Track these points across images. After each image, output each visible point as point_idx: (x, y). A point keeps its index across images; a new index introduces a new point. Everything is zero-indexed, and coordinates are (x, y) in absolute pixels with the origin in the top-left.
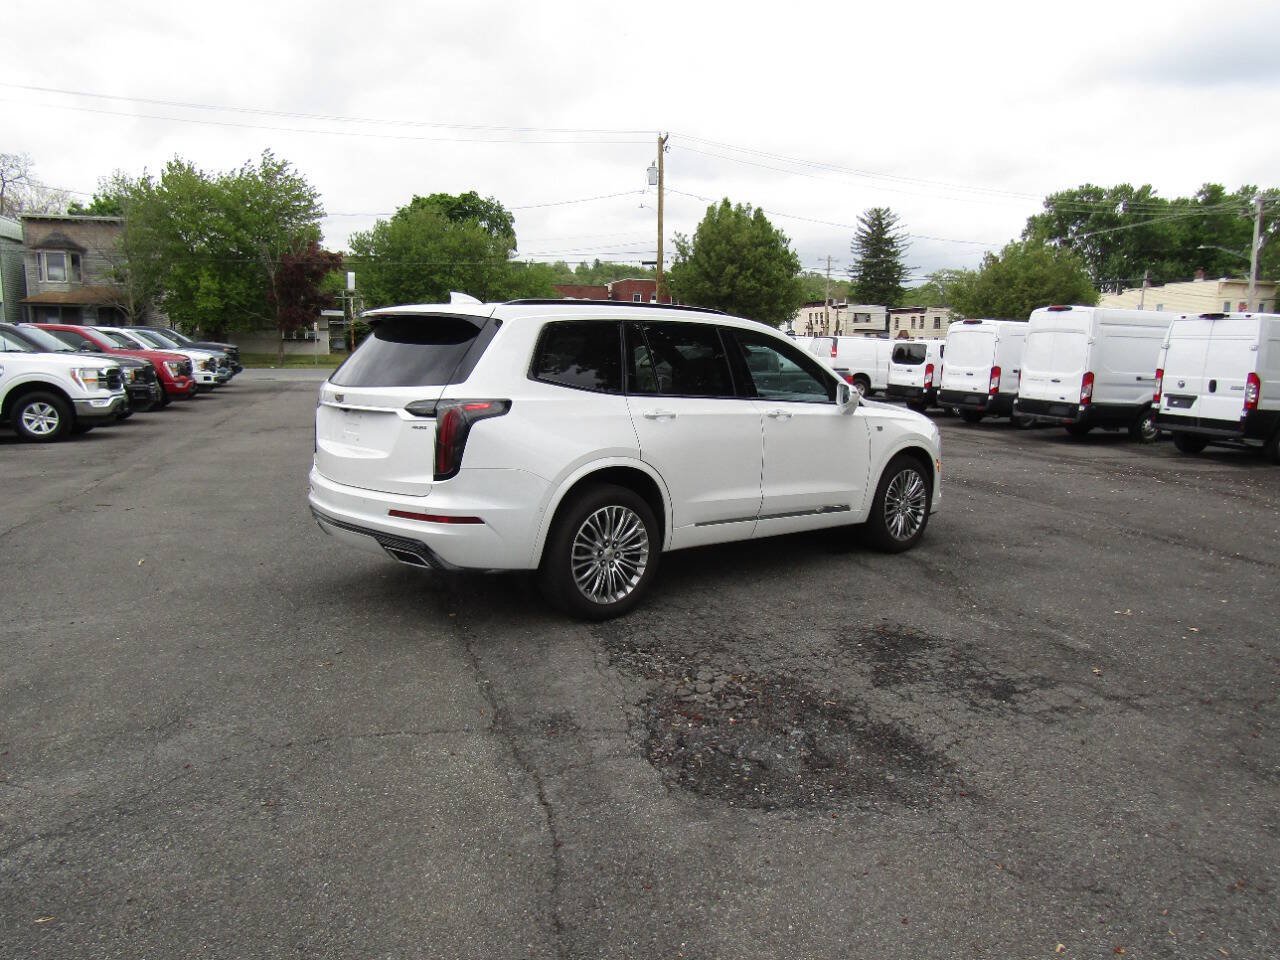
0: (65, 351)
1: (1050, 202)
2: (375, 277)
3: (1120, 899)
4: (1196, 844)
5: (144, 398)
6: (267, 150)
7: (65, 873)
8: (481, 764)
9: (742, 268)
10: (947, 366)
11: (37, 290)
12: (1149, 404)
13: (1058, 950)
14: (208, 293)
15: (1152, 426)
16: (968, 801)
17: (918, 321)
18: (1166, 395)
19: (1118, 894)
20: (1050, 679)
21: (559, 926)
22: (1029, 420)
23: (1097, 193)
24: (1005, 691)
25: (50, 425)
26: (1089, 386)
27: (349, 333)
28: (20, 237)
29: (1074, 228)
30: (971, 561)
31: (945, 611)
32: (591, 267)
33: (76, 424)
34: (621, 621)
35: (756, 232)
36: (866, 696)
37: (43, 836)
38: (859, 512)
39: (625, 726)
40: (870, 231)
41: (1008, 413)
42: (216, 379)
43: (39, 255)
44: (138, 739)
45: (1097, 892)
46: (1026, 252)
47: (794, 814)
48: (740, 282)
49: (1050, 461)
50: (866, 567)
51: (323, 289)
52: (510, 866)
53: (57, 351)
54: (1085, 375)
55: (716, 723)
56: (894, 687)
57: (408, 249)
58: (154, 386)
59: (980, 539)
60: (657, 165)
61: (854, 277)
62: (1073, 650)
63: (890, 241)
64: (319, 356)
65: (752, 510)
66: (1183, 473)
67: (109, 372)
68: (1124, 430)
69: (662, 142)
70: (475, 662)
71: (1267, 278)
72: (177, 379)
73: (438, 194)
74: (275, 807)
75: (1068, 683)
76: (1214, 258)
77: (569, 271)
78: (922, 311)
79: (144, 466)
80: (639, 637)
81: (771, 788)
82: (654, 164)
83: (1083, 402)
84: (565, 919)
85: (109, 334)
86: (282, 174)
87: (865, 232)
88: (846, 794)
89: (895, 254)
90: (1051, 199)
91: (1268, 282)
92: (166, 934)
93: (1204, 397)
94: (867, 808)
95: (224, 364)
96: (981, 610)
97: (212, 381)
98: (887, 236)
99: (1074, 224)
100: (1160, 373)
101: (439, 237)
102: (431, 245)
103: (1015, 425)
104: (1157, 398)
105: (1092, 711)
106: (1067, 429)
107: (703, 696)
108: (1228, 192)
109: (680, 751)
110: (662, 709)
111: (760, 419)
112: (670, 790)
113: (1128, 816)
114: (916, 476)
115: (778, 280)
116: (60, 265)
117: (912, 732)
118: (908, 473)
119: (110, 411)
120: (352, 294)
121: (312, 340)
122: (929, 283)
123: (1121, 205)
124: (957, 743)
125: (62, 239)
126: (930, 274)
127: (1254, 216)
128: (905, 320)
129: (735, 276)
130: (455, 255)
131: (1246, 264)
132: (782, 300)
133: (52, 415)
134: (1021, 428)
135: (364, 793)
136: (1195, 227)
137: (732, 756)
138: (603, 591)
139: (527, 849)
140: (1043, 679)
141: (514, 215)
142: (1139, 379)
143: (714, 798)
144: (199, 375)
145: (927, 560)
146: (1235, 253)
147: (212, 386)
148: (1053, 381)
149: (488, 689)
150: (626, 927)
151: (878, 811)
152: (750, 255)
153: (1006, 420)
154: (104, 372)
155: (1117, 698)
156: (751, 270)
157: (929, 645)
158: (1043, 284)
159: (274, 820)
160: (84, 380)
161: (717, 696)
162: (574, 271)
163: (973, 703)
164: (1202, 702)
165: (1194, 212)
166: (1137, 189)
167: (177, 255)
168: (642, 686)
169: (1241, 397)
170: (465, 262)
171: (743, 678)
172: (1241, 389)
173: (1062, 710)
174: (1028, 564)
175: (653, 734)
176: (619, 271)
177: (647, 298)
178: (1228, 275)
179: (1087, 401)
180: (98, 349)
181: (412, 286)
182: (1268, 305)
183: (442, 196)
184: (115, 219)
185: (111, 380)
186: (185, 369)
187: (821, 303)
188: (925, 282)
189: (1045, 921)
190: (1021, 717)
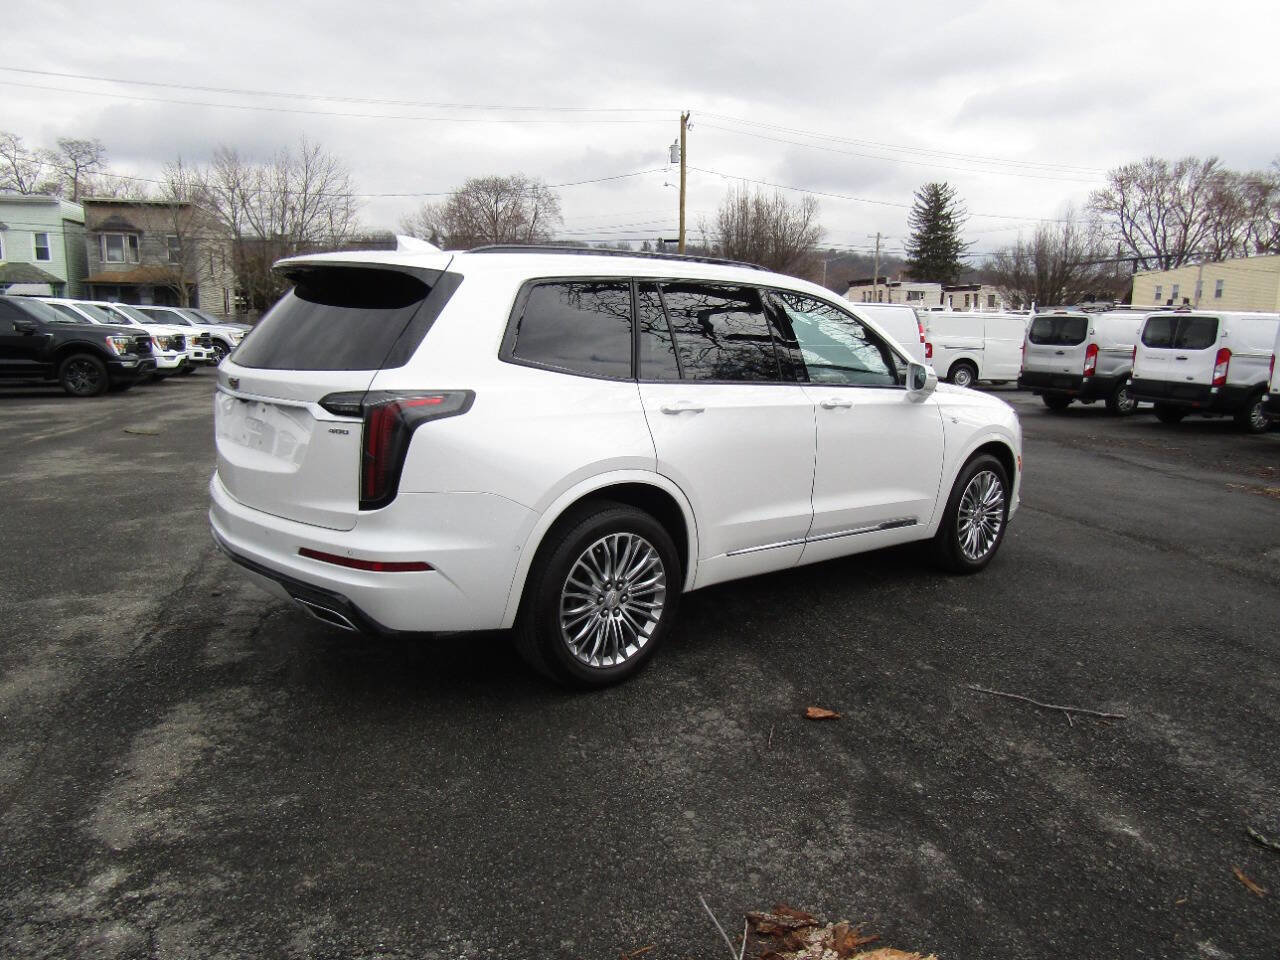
11: (99, 271)
17: (972, 297)
28: (82, 219)
38: (928, 526)
40: (927, 207)
43: (100, 236)
60: (679, 143)
61: (911, 252)
63: (948, 217)
65: (800, 531)
69: (684, 120)
78: (976, 288)
87: (921, 207)
89: (952, 230)
98: (944, 212)
114: (993, 477)
116: (119, 245)
118: (983, 476)
125: (121, 222)
128: (959, 298)
138: (588, 645)
187: (869, 282)
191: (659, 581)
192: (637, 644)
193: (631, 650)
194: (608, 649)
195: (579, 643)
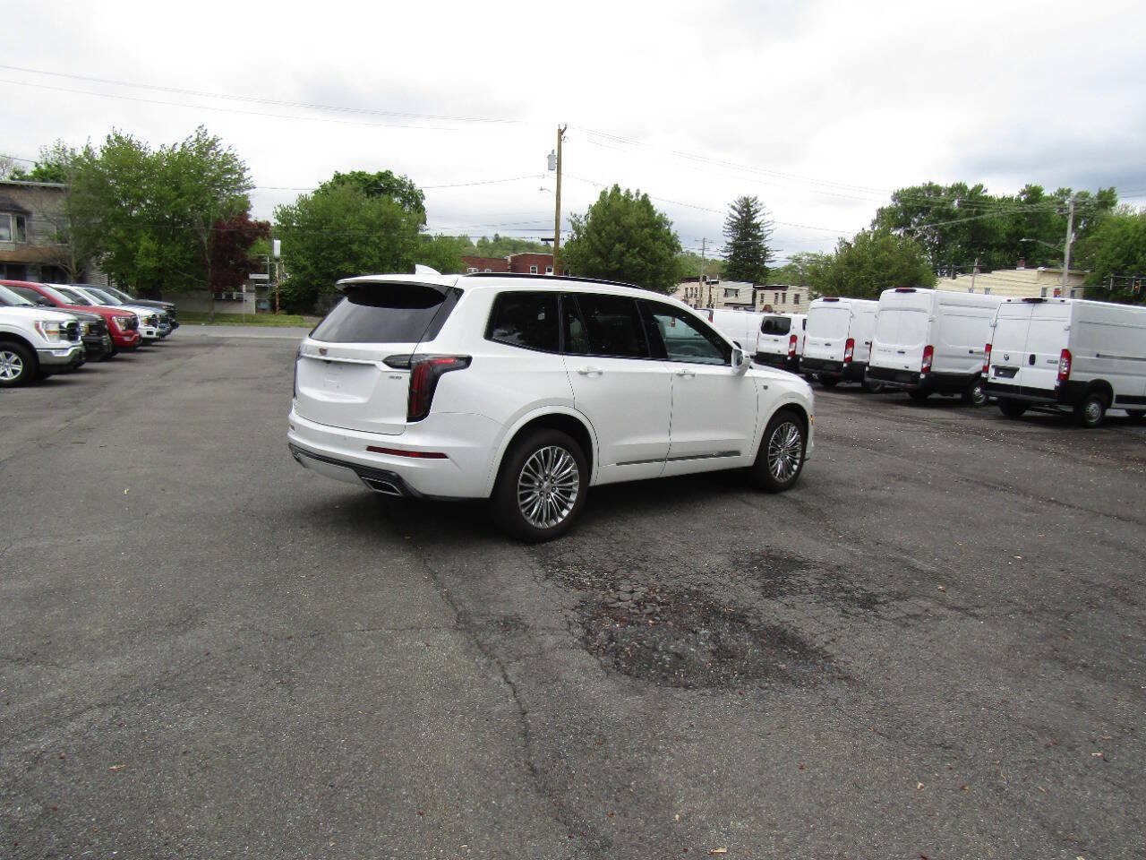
0: (25, 305)
1: (897, 197)
2: (298, 245)
3: (964, 753)
4: (1021, 715)
5: (96, 349)
6: (200, 127)
7: (126, 733)
8: (453, 652)
9: (629, 246)
10: (809, 337)
12: (979, 374)
13: (919, 787)
14: (147, 254)
15: (982, 392)
16: (843, 682)
17: (780, 297)
18: (993, 366)
19: (962, 750)
20: (904, 593)
21: (534, 771)
22: (878, 385)
23: (937, 190)
24: (869, 602)
25: (15, 372)
26: (929, 358)
27: (274, 295)
29: (916, 220)
30: (838, 501)
31: (817, 540)
32: (491, 241)
33: (37, 371)
34: (550, 544)
35: (642, 215)
36: (758, 604)
37: (99, 706)
38: (748, 457)
39: (566, 626)
40: (740, 217)
41: (861, 379)
42: (157, 334)
44: (161, 632)
45: (946, 748)
46: (875, 239)
47: (708, 691)
48: (628, 259)
49: (897, 421)
50: (750, 504)
51: (252, 254)
52: (488, 728)
53: (18, 305)
54: (926, 348)
55: (639, 624)
56: (780, 598)
57: (328, 222)
58: (106, 338)
59: (841, 484)
60: (556, 153)
61: (726, 257)
62: (922, 571)
63: (757, 226)
64: (246, 315)
65: (663, 453)
66: (1007, 433)
67: (70, 325)
68: (958, 396)
69: (561, 133)
70: (434, 575)
71: (1078, 268)
72: (124, 333)
73: (357, 171)
74: (288, 685)
75: (919, 597)
76: (1034, 250)
77: (471, 244)
78: (784, 288)
79: (106, 409)
80: (567, 557)
81: (689, 672)
82: (553, 152)
83: (924, 370)
84: (538, 766)
85: (60, 290)
86: (214, 149)
87: (735, 218)
88: (747, 677)
89: (761, 238)
90: (897, 194)
91: (1078, 272)
92: (221, 776)
93: (1024, 369)
94: (766, 688)
95: (164, 320)
96: (846, 539)
97: (154, 336)
98: (754, 222)
99: (916, 216)
100: (989, 347)
101: (357, 210)
102: (349, 218)
103: (865, 390)
104: (986, 369)
105: (938, 618)
106: (909, 393)
107: (627, 603)
108: (1047, 193)
109: (612, 645)
110: (594, 613)
111: (671, 376)
112: (608, 673)
113: (968, 694)
114: (795, 429)
115: (661, 259)
116: (7, 226)
117: (797, 632)
118: (789, 426)
119: (69, 360)
120: (277, 260)
121: (240, 300)
122: (790, 265)
123: (956, 202)
124: (833, 640)
125: (9, 202)
126: (791, 256)
127: (1068, 215)
128: (769, 296)
129: (623, 254)
130: (371, 227)
131: (1061, 256)
132: (663, 275)
133: (16, 362)
134: (870, 392)
135: (360, 675)
136: (1018, 222)
137: (655, 649)
138: (539, 517)
139: (500, 715)
140: (899, 593)
141: (424, 193)
142: (971, 352)
143: (644, 680)
144: (143, 329)
145: (800, 499)
146: (1052, 246)
147: (154, 340)
148: (899, 352)
149: (448, 596)
150: (586, 771)
151: (774, 689)
152: (637, 235)
153: (859, 385)
154: (65, 325)
155: (957, 609)
156: (637, 249)
157: (805, 566)
158: (888, 267)
159: (290, 694)
160: (47, 332)
161: (638, 603)
162: (475, 244)
163: (844, 611)
164: (1024, 612)
165: (1017, 210)
166: (970, 187)
167: (117, 219)
168: (575, 596)
169: (1056, 369)
170: (381, 233)
171: (657, 590)
172: (1056, 362)
173: (916, 616)
174: (882, 503)
175: (589, 632)
176: (516, 245)
177: (542, 270)
178: (1045, 265)
179: (926, 370)
180: (51, 303)
181: (332, 254)
182: (1079, 291)
183: (361, 174)
184: (59, 185)
185: (70, 332)
186: (132, 324)
187: (697, 279)
188: (787, 264)
189: (909, 767)
190: (882, 622)
191: (574, 468)
192: (567, 508)
193: (565, 513)
194: (553, 516)
195: (534, 517)
